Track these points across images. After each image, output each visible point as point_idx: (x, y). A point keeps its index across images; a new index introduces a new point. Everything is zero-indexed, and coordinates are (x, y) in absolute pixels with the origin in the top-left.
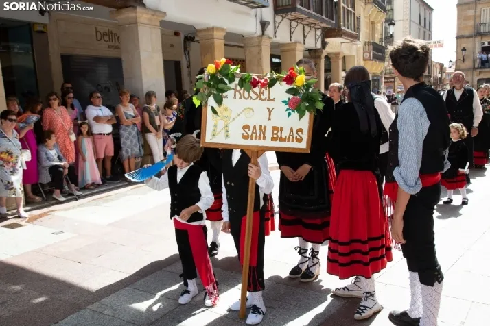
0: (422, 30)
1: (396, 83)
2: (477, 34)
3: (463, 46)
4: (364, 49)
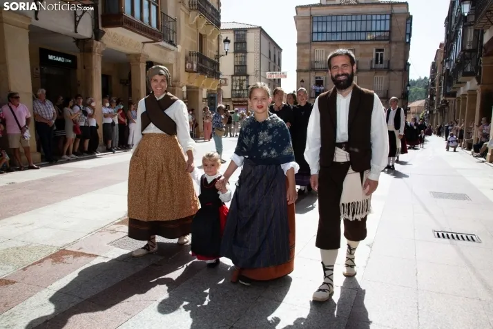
0: (272, 64)
2: (313, 69)
3: (302, 78)
4: (187, 60)
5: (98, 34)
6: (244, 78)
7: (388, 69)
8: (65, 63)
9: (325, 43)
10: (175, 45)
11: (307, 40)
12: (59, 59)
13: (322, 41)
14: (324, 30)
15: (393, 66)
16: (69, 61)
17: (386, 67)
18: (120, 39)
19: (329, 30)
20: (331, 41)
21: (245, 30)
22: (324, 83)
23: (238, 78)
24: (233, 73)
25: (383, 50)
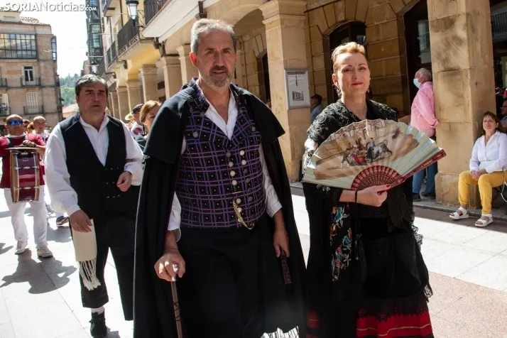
7: (40, 86)
15: (44, 83)
17: (38, 83)
25: (31, 68)
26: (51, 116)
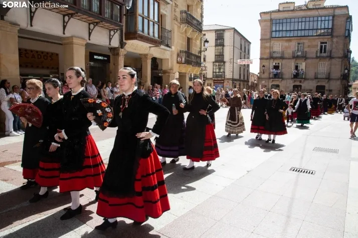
0: (243, 54)
1: (225, 83)
2: (271, 57)
3: (263, 64)
4: (178, 55)
5: (122, 45)
6: (222, 64)
7: (331, 57)
8: (104, 60)
9: (281, 39)
10: (170, 47)
11: (268, 37)
12: (100, 58)
13: (279, 37)
14: (281, 29)
15: (334, 55)
16: (106, 59)
17: (329, 55)
18: (135, 46)
19: (284, 29)
20: (286, 37)
21: (224, 30)
22: (280, 68)
23: (217, 64)
24: (214, 60)
25: (326, 43)
26: (335, 81)
